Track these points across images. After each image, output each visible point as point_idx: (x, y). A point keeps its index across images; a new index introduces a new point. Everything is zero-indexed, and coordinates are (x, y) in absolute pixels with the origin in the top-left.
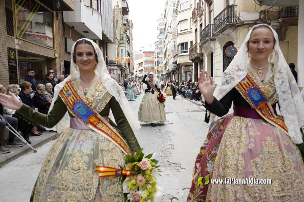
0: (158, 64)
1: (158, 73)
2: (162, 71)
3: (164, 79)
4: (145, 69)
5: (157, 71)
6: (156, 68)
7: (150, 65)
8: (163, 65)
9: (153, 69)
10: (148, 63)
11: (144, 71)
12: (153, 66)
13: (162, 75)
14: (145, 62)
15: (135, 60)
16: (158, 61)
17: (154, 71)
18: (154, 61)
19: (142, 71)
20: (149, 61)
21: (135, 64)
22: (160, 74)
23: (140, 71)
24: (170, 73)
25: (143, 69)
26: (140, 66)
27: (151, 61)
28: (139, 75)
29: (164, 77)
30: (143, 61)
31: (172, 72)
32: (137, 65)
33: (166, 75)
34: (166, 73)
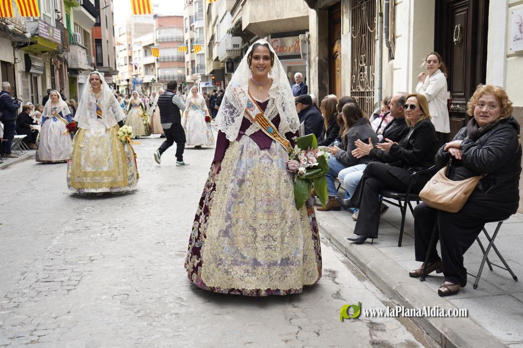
1: (193, 72)
2: (202, 67)
3: (209, 88)
4: (160, 62)
5: (190, 67)
6: (188, 58)
7: (172, 52)
8: (204, 50)
9: (181, 61)
10: (167, 45)
11: (157, 66)
12: (182, 55)
13: (205, 78)
14: (160, 42)
15: (136, 37)
16: (192, 40)
17: (184, 67)
18: (184, 39)
19: (152, 67)
20: (170, 40)
21: (134, 50)
22: (198, 75)
23: (147, 66)
24: (223, 69)
25: (156, 62)
26: (146, 55)
27: (175, 40)
28: (143, 78)
29: (208, 83)
30: (155, 39)
31: (227, 63)
32: (139, 50)
33: (214, 78)
34: (212, 70)
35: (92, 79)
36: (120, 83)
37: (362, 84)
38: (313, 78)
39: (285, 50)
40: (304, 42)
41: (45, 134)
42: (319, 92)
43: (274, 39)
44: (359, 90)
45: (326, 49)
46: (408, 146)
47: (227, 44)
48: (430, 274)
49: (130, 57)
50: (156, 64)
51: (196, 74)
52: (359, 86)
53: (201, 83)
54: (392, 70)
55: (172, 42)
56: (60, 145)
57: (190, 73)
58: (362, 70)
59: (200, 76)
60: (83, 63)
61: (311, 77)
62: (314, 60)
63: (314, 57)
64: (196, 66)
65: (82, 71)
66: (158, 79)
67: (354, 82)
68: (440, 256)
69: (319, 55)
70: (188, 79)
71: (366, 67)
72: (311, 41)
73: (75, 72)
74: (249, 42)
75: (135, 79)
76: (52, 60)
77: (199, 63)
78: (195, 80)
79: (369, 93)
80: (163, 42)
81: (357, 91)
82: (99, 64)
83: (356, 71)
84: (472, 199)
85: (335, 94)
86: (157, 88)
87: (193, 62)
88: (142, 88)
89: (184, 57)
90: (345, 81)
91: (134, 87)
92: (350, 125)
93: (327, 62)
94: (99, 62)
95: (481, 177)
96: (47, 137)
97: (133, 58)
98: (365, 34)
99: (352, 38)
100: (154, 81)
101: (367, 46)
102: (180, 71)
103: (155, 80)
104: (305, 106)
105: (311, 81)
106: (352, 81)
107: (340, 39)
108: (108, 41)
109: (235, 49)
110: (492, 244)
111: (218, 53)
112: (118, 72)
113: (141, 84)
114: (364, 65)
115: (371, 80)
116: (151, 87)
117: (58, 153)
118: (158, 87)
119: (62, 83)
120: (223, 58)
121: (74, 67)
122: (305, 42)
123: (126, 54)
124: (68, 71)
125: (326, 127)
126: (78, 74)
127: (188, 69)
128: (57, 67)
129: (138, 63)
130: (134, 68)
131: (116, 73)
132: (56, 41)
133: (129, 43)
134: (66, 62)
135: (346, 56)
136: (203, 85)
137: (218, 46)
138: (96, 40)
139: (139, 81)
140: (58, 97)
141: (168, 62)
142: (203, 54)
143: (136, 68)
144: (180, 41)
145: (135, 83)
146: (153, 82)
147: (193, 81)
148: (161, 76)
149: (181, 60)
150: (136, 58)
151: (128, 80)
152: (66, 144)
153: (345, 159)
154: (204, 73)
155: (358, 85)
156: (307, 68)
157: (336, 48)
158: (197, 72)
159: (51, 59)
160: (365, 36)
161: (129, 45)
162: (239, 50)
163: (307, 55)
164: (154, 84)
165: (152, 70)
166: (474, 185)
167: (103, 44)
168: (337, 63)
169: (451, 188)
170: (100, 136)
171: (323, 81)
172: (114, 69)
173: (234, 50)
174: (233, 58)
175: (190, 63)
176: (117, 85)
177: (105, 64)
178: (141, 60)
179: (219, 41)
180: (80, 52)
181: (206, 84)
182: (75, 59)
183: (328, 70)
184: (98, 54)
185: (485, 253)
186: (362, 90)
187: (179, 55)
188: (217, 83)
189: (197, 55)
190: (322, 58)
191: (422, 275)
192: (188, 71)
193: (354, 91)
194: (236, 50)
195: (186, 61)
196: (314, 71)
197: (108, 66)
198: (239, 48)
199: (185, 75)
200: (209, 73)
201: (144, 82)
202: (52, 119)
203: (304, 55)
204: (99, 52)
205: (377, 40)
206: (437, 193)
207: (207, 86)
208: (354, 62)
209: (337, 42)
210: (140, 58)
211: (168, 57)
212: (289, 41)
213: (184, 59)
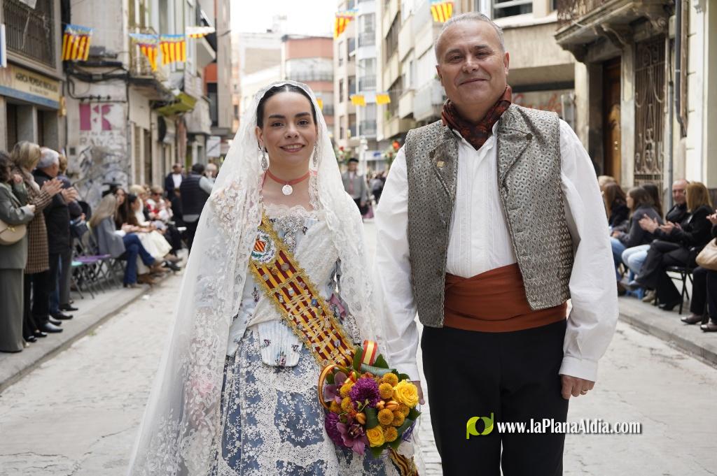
0: (351, 90)
1: (353, 134)
5: (346, 125)
6: (342, 110)
8: (376, 95)
12: (329, 104)
13: (373, 144)
16: (351, 79)
17: (335, 126)
18: (334, 76)
20: (310, 78)
22: (362, 140)
27: (318, 78)
29: (380, 154)
34: (393, 133)
37: (649, 165)
40: (568, 105)
44: (645, 172)
45: (599, 116)
47: (432, 95)
51: (357, 138)
52: (645, 167)
53: (367, 153)
54: (685, 149)
55: (314, 81)
58: (649, 147)
59: (365, 141)
63: (583, 125)
64: (358, 124)
67: (638, 161)
69: (590, 124)
71: (654, 144)
72: (578, 104)
77: (364, 118)
79: (657, 177)
81: (643, 173)
83: (641, 148)
85: (612, 176)
87: (352, 117)
89: (334, 107)
90: (625, 159)
93: (601, 134)
98: (652, 102)
99: (636, 107)
101: (655, 119)
106: (635, 161)
107: (619, 103)
114: (651, 141)
115: (660, 160)
122: (570, 105)
135: (627, 129)
136: (369, 156)
137: (414, 96)
142: (375, 104)
144: (327, 80)
149: (329, 112)
155: (643, 165)
157: (614, 114)
158: (360, 134)
160: (652, 107)
168: (614, 135)
171: (596, 158)
175: (346, 119)
179: (413, 88)
181: (375, 155)
183: (602, 144)
186: (648, 172)
190: (592, 127)
192: (341, 132)
193: (638, 173)
195: (339, 114)
205: (667, 113)
207: (377, 158)
208: (639, 137)
209: (615, 108)
213: (333, 110)
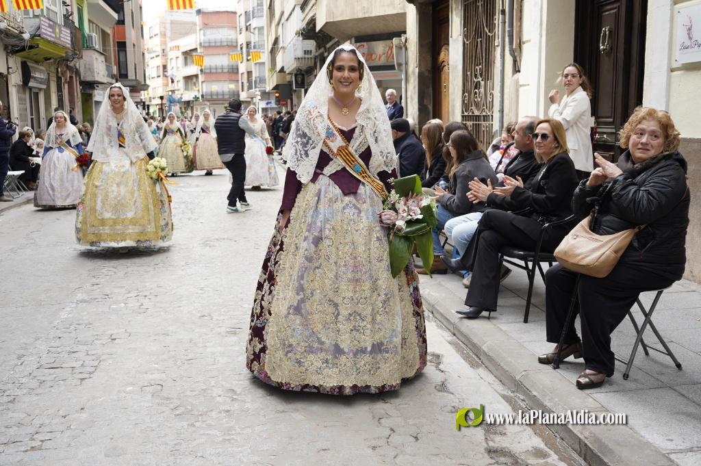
1: (250, 88)
2: (262, 80)
3: (272, 109)
4: (205, 73)
5: (245, 80)
6: (242, 68)
7: (221, 61)
8: (265, 57)
9: (233, 72)
10: (215, 51)
11: (201, 78)
12: (235, 64)
13: (265, 95)
14: (204, 47)
15: (172, 40)
16: (248, 44)
17: (238, 81)
18: (237, 42)
19: (194, 80)
20: (219, 44)
21: (169, 57)
22: (256, 92)
23: (188, 79)
24: (290, 83)
25: (199, 73)
26: (186, 64)
27: (225, 44)
28: (182, 95)
29: (270, 103)
30: (198, 42)
31: (296, 75)
32: (177, 58)
33: (277, 95)
34: (275, 84)
35: (113, 95)
36: (150, 101)
37: (477, 105)
38: (411, 96)
39: (373, 58)
40: (399, 48)
41: (47, 169)
42: (419, 115)
43: (358, 44)
44: (473, 113)
45: (429, 58)
46: (539, 189)
47: (295, 50)
48: (566, 360)
49: (165, 67)
50: (200, 76)
51: (253, 90)
52: (473, 108)
53: (260, 102)
54: (518, 86)
55: (222, 46)
56: (67, 185)
57: (246, 88)
58: (477, 86)
59: (259, 93)
60: (101, 74)
61: (409, 94)
62: (413, 72)
63: (413, 68)
64: (254, 79)
65: (99, 85)
66: (202, 96)
67: (466, 102)
68: (580, 335)
69: (420, 66)
70: (243, 96)
71: (482, 83)
72: (408, 47)
73: (90, 86)
74: (325, 48)
75: (171, 96)
76: (59, 70)
77: (258, 75)
78: (252, 98)
79: (486, 118)
80: (210, 46)
81: (470, 114)
82: (122, 76)
83: (470, 87)
84: (624, 259)
85: (440, 118)
86: (201, 109)
87: (249, 73)
88: (181, 108)
89: (237, 66)
90: (454, 100)
91: (170, 107)
92: (461, 159)
93: (430, 76)
94: (123, 72)
95: (636, 230)
96: (50, 173)
97: (169, 68)
98: (481, 38)
99: (464, 43)
100: (196, 98)
101: (484, 55)
102: (232, 86)
103: (198, 98)
104: (400, 134)
105: (409, 100)
106: (463, 101)
107: (448, 44)
108: (134, 45)
109: (306, 56)
110: (648, 320)
111: (283, 61)
112: (148, 86)
113: (179, 102)
114: (480, 79)
115: (489, 99)
116: (192, 108)
117: (65, 194)
118: (202, 106)
119: (72, 101)
120: (290, 69)
121: (89, 79)
122: (401, 48)
123: (159, 62)
124: (80, 85)
125: (429, 162)
126: (94, 88)
127: (242, 83)
128: (66, 80)
129: (175, 74)
130: (170, 81)
131: (146, 87)
132: (64, 44)
133: (164, 48)
134: (77, 73)
135: (455, 67)
136: (263, 105)
137: (284, 52)
138: (118, 42)
139: (177, 99)
140: (65, 120)
141: (216, 73)
142: (264, 63)
143: (173, 82)
144: (232, 46)
145: (172, 101)
146: (196, 100)
147: (249, 100)
148: (206, 92)
149: (234, 70)
150: (173, 68)
151: (162, 98)
152: (76, 183)
153: (454, 205)
154: (264, 89)
155: (472, 106)
156: (403, 83)
157: (442, 56)
158: (255, 87)
159: (57, 69)
160: (481, 41)
161: (163, 50)
162: (311, 58)
163: (404, 65)
164: (197, 103)
165: (195, 84)
166: (628, 241)
167: (127, 49)
168: (443, 76)
169: (596, 244)
170: (122, 170)
171: (425, 101)
172: (143, 83)
173: (305, 58)
174: (304, 68)
175: (245, 76)
176: (147, 104)
177: (131, 75)
178: (180, 70)
179: (284, 45)
180: (96, 59)
181: (267, 104)
182: (90, 69)
183: (431, 86)
184: (121, 63)
185: (639, 332)
186: (477, 113)
187: (231, 64)
188: (281, 103)
189: (256, 64)
190: (423, 70)
191: (555, 361)
192: (243, 86)
193: (466, 114)
194: (308, 58)
195: (241, 71)
196: (412, 87)
197: (134, 78)
198: (312, 56)
199: (238, 92)
200: (271, 88)
201: (183, 100)
202: (57, 150)
203: (400, 65)
204: (122, 59)
205: (497, 46)
206: (579, 251)
207: (269, 106)
208: (467, 75)
209: (444, 48)
210: (178, 68)
211: (216, 66)
212: (380, 47)
213: (238, 69)
